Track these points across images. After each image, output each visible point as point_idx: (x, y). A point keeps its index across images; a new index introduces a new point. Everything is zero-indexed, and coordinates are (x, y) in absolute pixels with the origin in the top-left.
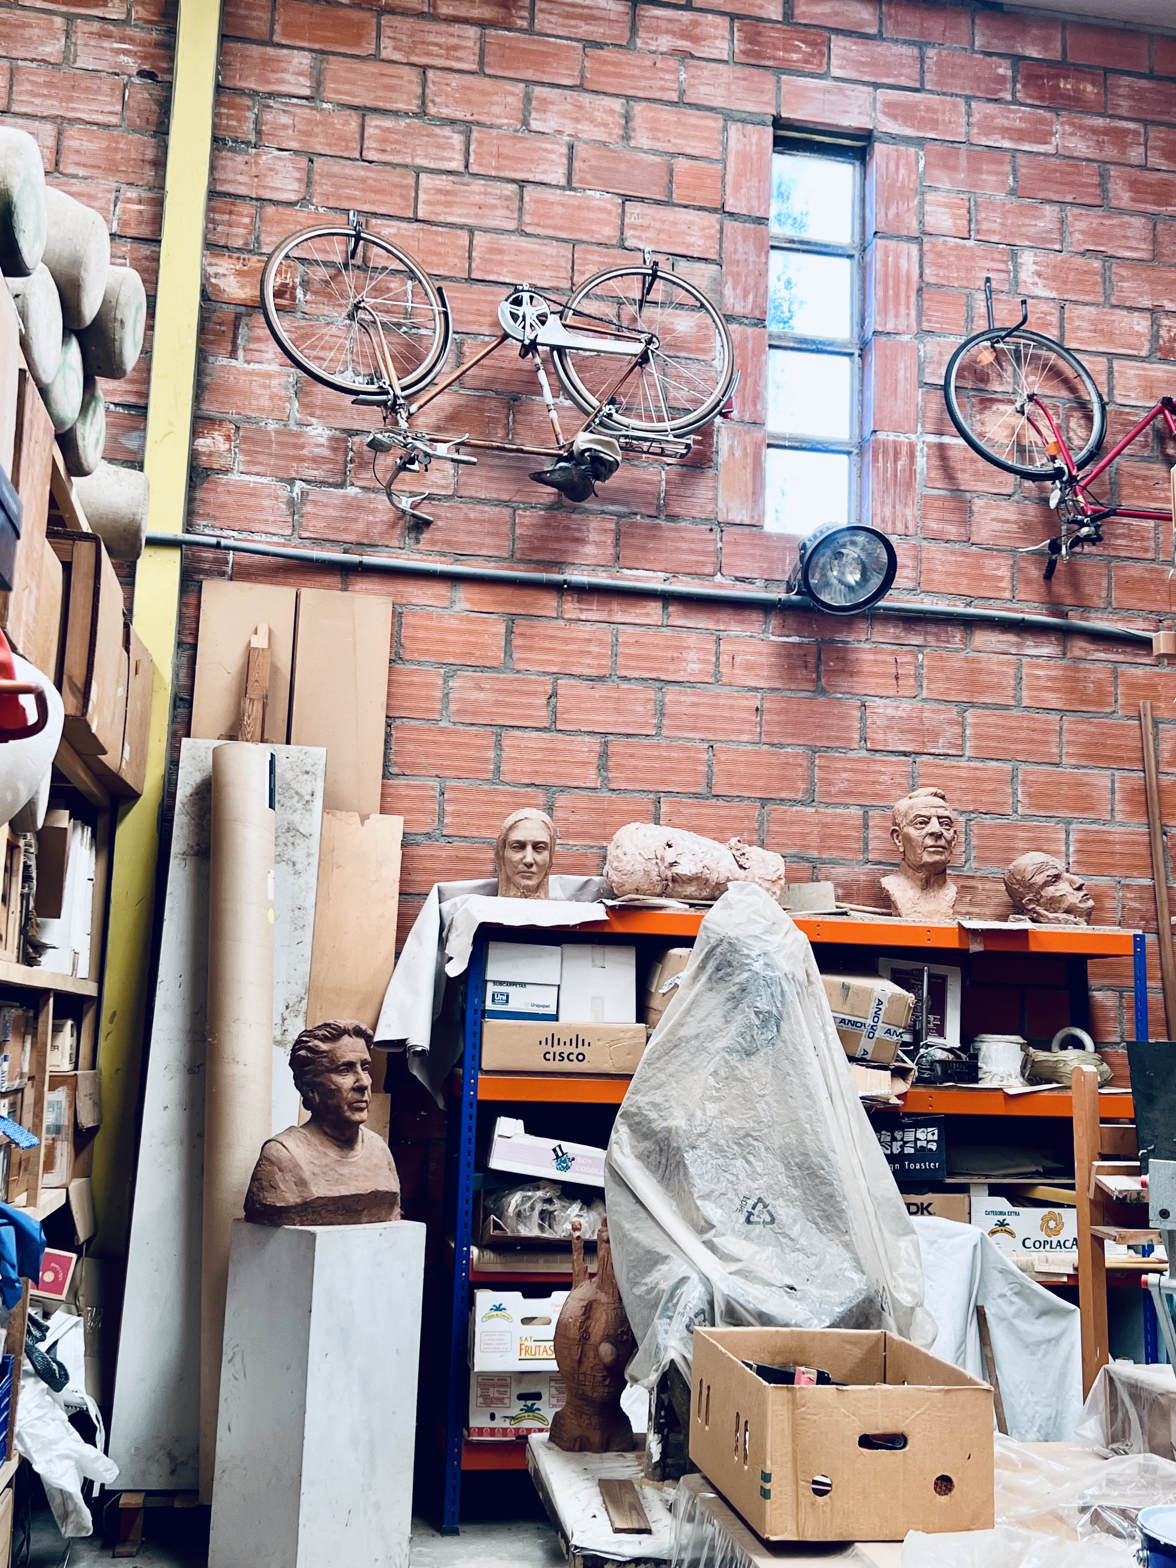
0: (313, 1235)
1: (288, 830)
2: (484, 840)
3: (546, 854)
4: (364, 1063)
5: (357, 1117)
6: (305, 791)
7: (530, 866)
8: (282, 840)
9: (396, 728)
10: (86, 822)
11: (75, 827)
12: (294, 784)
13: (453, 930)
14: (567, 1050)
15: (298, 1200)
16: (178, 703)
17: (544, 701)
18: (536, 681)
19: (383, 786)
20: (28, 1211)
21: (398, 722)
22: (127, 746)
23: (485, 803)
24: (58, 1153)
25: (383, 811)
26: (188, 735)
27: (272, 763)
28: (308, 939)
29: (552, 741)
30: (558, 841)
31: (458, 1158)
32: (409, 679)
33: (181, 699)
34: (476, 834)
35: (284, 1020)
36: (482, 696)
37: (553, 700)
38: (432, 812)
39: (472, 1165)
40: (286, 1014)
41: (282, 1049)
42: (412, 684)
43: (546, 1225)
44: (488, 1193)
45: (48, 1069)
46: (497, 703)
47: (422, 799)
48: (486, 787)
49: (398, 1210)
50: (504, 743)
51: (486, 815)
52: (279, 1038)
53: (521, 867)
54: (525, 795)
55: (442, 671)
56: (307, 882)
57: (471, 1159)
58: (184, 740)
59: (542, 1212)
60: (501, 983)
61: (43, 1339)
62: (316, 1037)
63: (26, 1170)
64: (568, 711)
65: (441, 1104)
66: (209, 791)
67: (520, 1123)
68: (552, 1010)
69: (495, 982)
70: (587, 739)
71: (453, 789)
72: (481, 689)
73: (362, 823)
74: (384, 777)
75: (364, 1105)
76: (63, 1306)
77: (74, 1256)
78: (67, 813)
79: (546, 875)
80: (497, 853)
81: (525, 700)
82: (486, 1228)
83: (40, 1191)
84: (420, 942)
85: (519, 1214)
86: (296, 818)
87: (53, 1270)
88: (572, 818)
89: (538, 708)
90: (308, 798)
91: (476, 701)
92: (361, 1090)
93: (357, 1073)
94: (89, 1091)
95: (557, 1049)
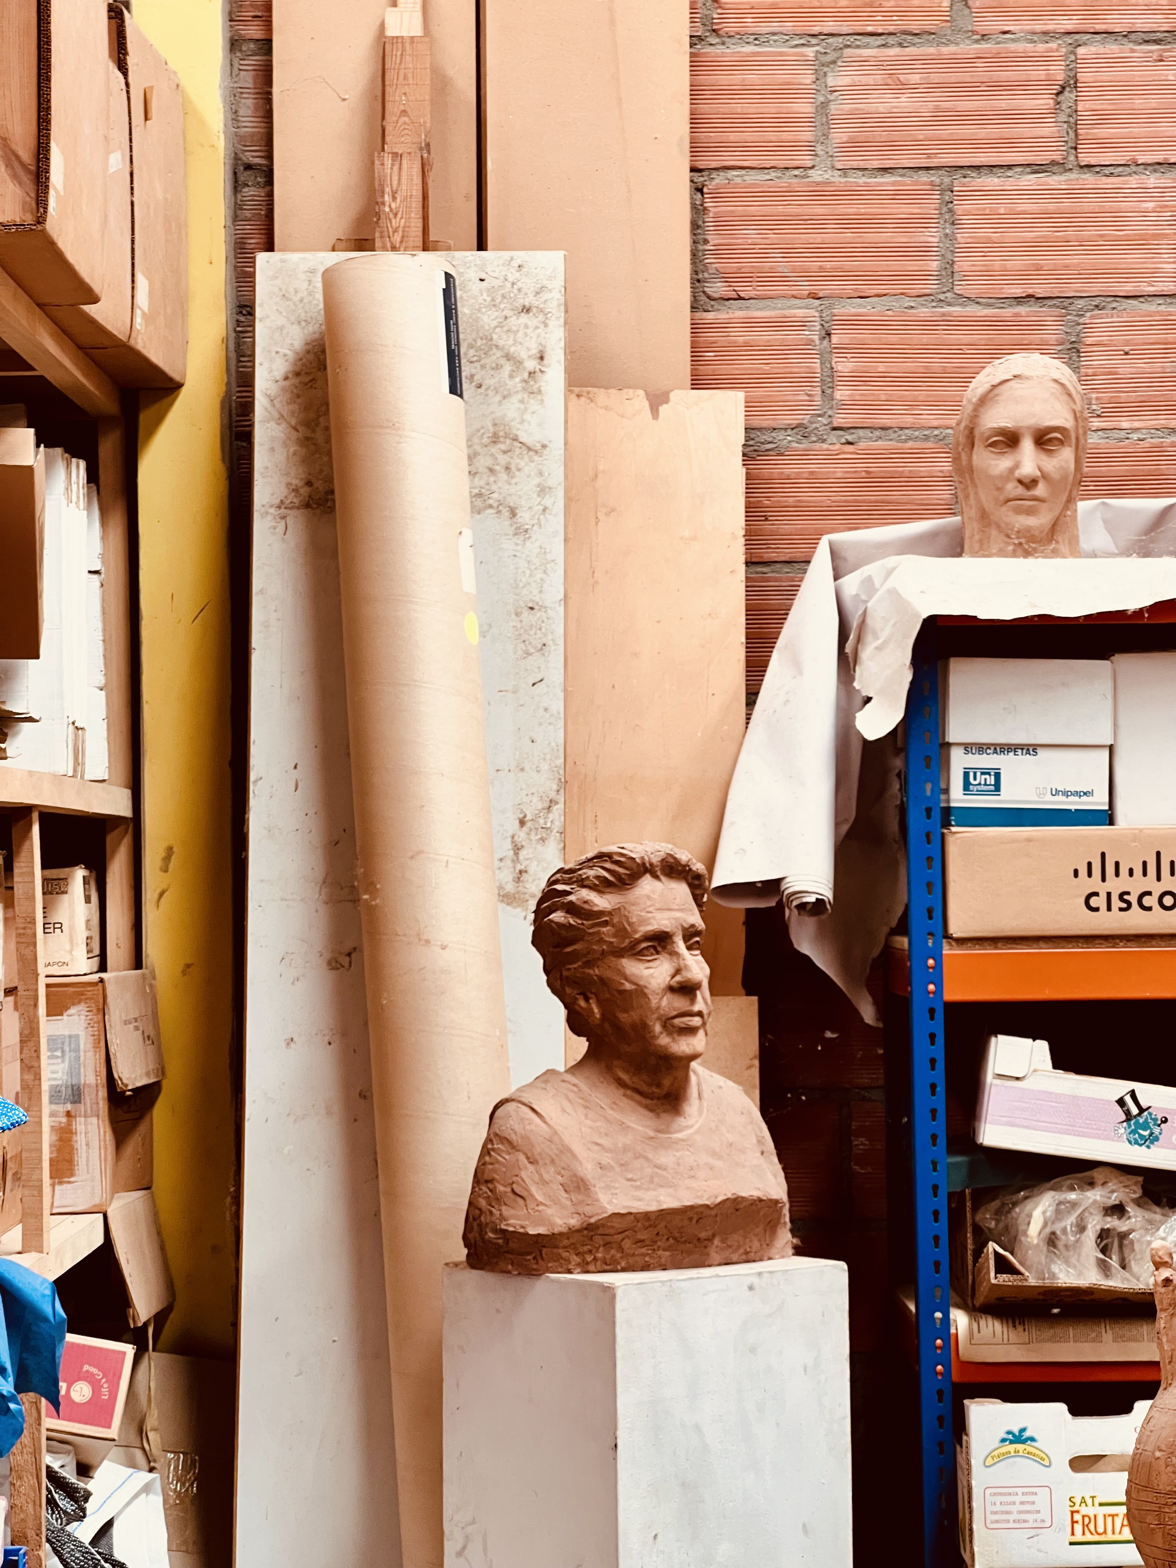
0: (609, 1292)
1: (495, 439)
2: (927, 433)
3: (1066, 455)
4: (689, 934)
5: (683, 1046)
6: (525, 351)
7: (1032, 483)
8: (483, 462)
9: (717, 195)
10: (74, 451)
11: (49, 464)
12: (502, 339)
13: (869, 638)
14: (1135, 886)
15: (574, 1222)
16: (243, 177)
17: (1046, 101)
18: (1027, 58)
19: (696, 328)
20: (27, 1261)
21: (719, 179)
22: (142, 281)
23: (925, 348)
24: (80, 1141)
25: (698, 382)
26: (270, 247)
27: (449, 293)
28: (555, 674)
29: (1070, 193)
30: (1096, 423)
31: (910, 1127)
32: (736, 78)
33: (248, 167)
34: (908, 420)
35: (517, 849)
36: (904, 102)
37: (1068, 96)
38: (809, 379)
39: (942, 1141)
40: (522, 836)
41: (519, 912)
42: (745, 90)
43: (1114, 1262)
44: (981, 1197)
45: (42, 971)
46: (940, 117)
47: (783, 350)
48: (924, 312)
49: (785, 1237)
50: (960, 208)
51: (928, 377)
52: (510, 888)
53: (1012, 489)
54: (1017, 323)
55: (810, 52)
56: (543, 552)
57: (940, 1127)
58: (262, 258)
59: (1103, 1235)
60: (982, 748)
61: (80, 1515)
62: (582, 883)
63: (17, 1177)
64: (1103, 118)
65: (868, 1013)
66: (322, 366)
67: (1043, 1046)
68: (1099, 801)
69: (968, 747)
70: (1152, 180)
71: (852, 322)
72: (902, 87)
73: (655, 411)
74: (694, 308)
75: (696, 1021)
76: (115, 1452)
77: (129, 1350)
78: (30, 434)
79: (1070, 501)
80: (956, 460)
81: (1003, 103)
82: (979, 1271)
83: (50, 1222)
84: (797, 666)
85: (1052, 1241)
86: (511, 410)
87: (89, 1378)
88: (1126, 368)
89: (1036, 118)
90: (531, 364)
91: (891, 115)
92: (687, 990)
93: (674, 954)
94: (134, 1013)
95: (1115, 885)
